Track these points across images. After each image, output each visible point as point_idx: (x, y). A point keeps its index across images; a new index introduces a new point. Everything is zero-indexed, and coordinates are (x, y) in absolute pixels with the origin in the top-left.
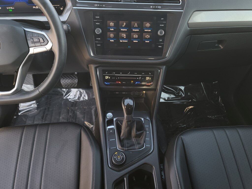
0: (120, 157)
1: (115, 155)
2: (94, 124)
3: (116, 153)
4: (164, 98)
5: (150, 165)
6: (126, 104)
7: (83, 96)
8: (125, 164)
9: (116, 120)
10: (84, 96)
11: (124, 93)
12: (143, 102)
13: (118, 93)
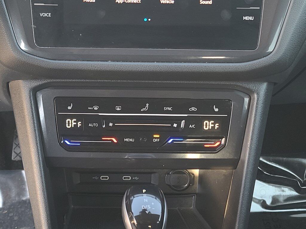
11: (129, 177)
12: (192, 207)
13: (107, 178)
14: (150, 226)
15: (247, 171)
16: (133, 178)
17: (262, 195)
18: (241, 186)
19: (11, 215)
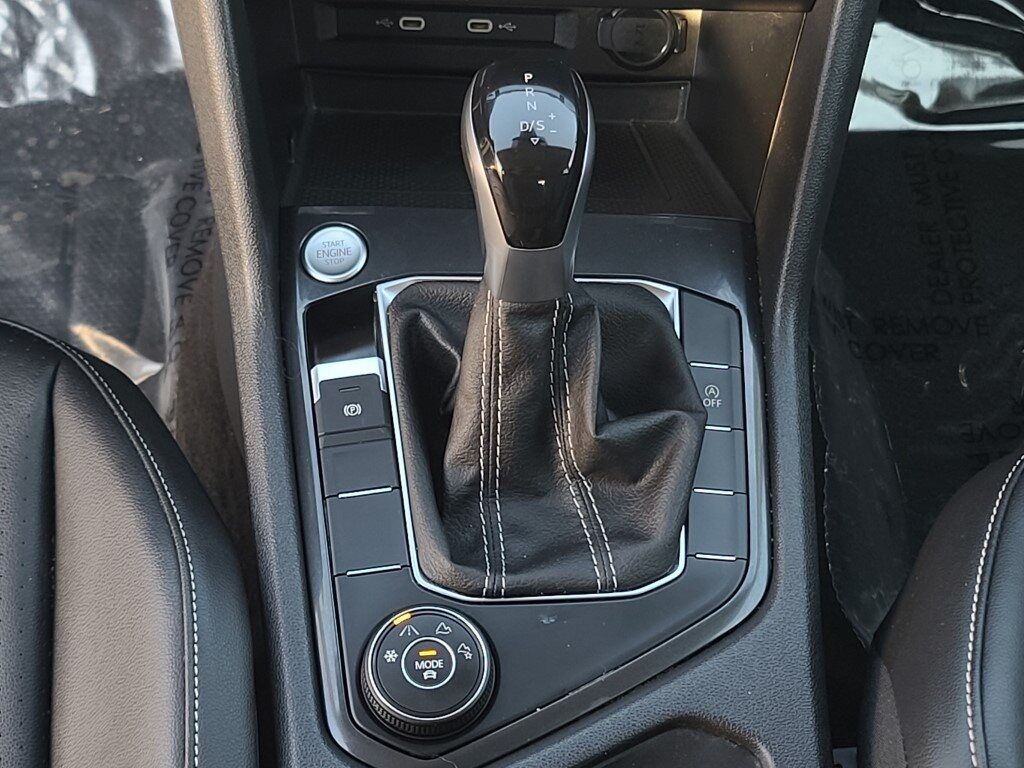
0: (442, 654)
1: (392, 639)
2: (171, 347)
3: (398, 619)
4: (899, 94)
5: (733, 737)
6: (502, 134)
7: (45, 50)
8: (491, 720)
9: (401, 303)
10: (62, 52)
11: (487, 24)
12: (677, 119)
13: (419, 23)
14: (542, 182)
15: (842, 20)
16: (500, 26)
17: (907, 77)
18: (822, 67)
19: (123, 118)
